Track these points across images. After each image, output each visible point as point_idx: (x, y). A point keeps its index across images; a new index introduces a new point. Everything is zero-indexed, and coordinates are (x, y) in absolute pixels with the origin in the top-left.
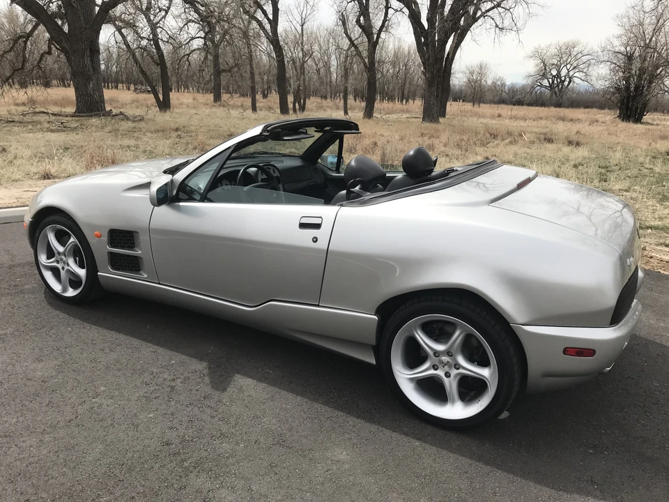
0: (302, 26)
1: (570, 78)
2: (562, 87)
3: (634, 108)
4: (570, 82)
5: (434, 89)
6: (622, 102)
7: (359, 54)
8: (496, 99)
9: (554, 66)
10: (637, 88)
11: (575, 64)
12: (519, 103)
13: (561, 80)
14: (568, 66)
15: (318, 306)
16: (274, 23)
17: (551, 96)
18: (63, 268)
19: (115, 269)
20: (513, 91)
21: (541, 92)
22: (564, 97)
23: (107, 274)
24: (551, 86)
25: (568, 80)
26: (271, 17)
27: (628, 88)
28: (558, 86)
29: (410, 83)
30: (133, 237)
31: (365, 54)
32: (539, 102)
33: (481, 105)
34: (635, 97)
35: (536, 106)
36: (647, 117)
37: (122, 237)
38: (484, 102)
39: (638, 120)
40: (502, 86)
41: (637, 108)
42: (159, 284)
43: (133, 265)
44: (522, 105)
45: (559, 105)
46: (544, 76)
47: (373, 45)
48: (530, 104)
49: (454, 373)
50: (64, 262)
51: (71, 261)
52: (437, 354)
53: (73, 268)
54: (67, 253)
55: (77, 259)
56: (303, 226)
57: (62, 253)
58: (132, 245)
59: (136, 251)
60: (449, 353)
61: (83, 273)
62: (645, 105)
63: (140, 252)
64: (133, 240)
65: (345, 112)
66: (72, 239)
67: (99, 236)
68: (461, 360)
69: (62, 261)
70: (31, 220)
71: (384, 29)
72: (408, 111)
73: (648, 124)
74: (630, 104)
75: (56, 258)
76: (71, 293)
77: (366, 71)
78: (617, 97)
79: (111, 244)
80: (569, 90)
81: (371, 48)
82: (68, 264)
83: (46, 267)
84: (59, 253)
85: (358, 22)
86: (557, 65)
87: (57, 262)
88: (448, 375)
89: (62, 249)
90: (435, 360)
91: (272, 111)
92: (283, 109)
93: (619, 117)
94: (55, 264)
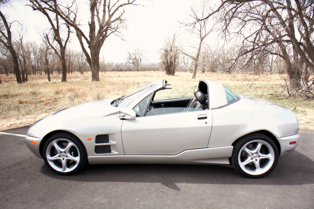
0: (21, 40)
1: (140, 59)
2: (138, 63)
3: (171, 70)
4: (141, 61)
5: (96, 66)
6: (166, 68)
7: (56, 52)
8: (111, 69)
9: (133, 54)
10: (171, 62)
11: (141, 54)
12: (121, 70)
13: (137, 60)
14: (139, 54)
15: (207, 148)
16: (9, 38)
17: (134, 67)
18: (63, 159)
19: (97, 153)
20: (117, 66)
21: (129, 65)
22: (139, 67)
23: (93, 156)
24: (133, 63)
25: (140, 60)
27: (167, 63)
28: (136, 62)
30: (108, 137)
31: (59, 52)
32: (129, 70)
33: (106, 72)
34: (170, 66)
35: (128, 71)
36: (176, 73)
37: (102, 138)
38: (107, 71)
39: (173, 75)
40: (112, 63)
41: (172, 70)
42: (125, 155)
43: (107, 149)
44: (123, 71)
45: (138, 70)
46: (130, 58)
47: (63, 48)
48: (125, 71)
49: (258, 159)
50: (65, 156)
51: (69, 155)
52: (252, 154)
53: (71, 157)
54: (66, 151)
55: (72, 153)
56: (199, 119)
57: (63, 152)
58: (107, 141)
59: (111, 142)
60: (257, 153)
61: (77, 159)
62: (175, 69)
63: (115, 142)
64: (108, 138)
65: (49, 80)
66: (71, 144)
67: (89, 139)
68: (260, 154)
69: (63, 156)
70: (42, 139)
71: (68, 41)
72: (77, 77)
73: (177, 76)
74: (169, 69)
75: (59, 155)
76: (68, 170)
77: (61, 60)
78: (164, 66)
79: (97, 142)
80: (141, 64)
81: (62, 49)
82: (67, 157)
83: (51, 161)
84: (61, 152)
85: (55, 38)
86: (134, 54)
87: (60, 156)
88: (256, 160)
89: (63, 150)
90: (252, 157)
91: (10, 82)
92: (19, 81)
93: (166, 74)
94: (59, 158)
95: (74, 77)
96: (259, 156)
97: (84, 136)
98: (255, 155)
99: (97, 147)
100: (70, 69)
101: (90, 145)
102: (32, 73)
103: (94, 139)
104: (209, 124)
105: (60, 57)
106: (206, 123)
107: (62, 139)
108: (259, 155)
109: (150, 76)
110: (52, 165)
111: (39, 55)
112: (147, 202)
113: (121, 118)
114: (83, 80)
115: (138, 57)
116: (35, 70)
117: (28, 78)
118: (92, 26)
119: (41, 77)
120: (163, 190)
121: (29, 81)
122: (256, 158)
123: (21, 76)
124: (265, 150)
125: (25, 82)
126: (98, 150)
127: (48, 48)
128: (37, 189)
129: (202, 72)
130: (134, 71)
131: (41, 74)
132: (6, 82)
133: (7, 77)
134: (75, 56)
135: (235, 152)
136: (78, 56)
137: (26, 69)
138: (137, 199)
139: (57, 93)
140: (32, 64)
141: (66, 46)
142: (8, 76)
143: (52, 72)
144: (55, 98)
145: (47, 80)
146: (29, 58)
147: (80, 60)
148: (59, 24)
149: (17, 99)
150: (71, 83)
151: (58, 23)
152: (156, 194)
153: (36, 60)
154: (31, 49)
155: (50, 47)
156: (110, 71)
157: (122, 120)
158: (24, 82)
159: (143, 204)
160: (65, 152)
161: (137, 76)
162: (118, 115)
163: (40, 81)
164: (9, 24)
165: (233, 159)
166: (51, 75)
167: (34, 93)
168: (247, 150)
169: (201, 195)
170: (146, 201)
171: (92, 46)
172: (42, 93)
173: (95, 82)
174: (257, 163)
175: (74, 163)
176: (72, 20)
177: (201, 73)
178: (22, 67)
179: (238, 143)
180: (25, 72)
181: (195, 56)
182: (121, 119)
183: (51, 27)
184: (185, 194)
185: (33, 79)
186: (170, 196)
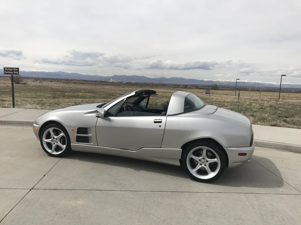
15: (161, 148)
18: (54, 144)
19: (78, 142)
23: (74, 144)
30: (87, 130)
37: (82, 130)
42: (98, 146)
43: (86, 140)
51: (59, 142)
54: (58, 139)
55: (62, 140)
56: (155, 122)
57: (55, 138)
58: (87, 133)
63: (91, 135)
66: (62, 134)
67: (73, 130)
68: (208, 159)
69: (54, 141)
70: (41, 126)
75: (52, 139)
76: (55, 153)
79: (78, 133)
88: (205, 165)
94: (51, 142)
97: (69, 127)
99: (77, 137)
101: (73, 135)
103: (76, 130)
104: (163, 127)
106: (160, 126)
107: (57, 128)
126: (79, 139)
162: (96, 114)
182: (97, 117)
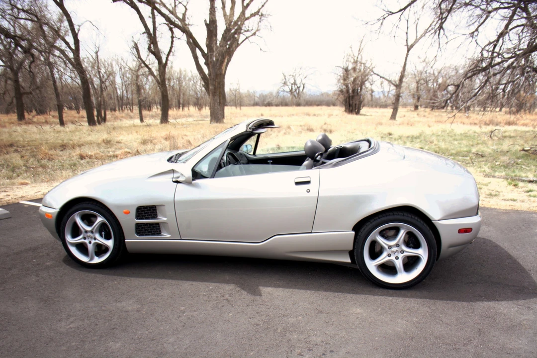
0: (97, 53)
1: (304, 85)
2: (299, 92)
3: (354, 104)
4: (304, 87)
5: (217, 97)
6: (345, 101)
7: (151, 73)
8: (252, 102)
9: (291, 76)
10: (353, 91)
11: (305, 75)
12: (269, 104)
13: (297, 86)
14: (301, 76)
15: (311, 233)
16: (76, 51)
17: (292, 98)
18: (90, 243)
19: (140, 235)
20: (263, 96)
21: (283, 96)
22: (301, 98)
23: (133, 240)
24: (291, 91)
25: (302, 86)
26: (73, 47)
27: (348, 91)
28: (296, 90)
29: (184, 94)
30: (156, 210)
31: (156, 73)
32: (284, 103)
33: (242, 108)
34: (353, 97)
35: (282, 106)
36: (363, 110)
37: (147, 211)
38: (243, 106)
39: (358, 113)
40: (254, 92)
41: (356, 104)
42: (181, 239)
43: (155, 230)
44: (272, 105)
45: (298, 105)
46: (285, 83)
47: (163, 66)
48: (277, 105)
49: (401, 256)
50: (91, 238)
51: (97, 236)
52: (390, 247)
53: (101, 240)
54: (94, 231)
55: (103, 233)
56: (297, 183)
57: (89, 231)
58: (155, 216)
59: (161, 219)
60: (397, 245)
61: (110, 243)
62: (361, 102)
63: (165, 219)
64: (156, 212)
65: (142, 120)
66: (100, 219)
67: (127, 213)
68: (404, 248)
69: (89, 237)
70: (59, 210)
71: (171, 54)
72: (190, 116)
73: (365, 115)
74: (351, 102)
75: (84, 235)
76: (97, 260)
77: (159, 87)
78: (342, 98)
79: (138, 217)
80: (304, 94)
81: (161, 68)
82: (95, 239)
83: (72, 244)
84: (86, 232)
85: (149, 48)
86: (293, 76)
87: (85, 238)
88: (397, 258)
89: (89, 229)
90: (389, 251)
91: (79, 124)
92: (91, 122)
93: (346, 111)
94: (83, 240)
95: (185, 116)
96: (402, 252)
97: (119, 207)
98: (394, 249)
99: (138, 225)
100: (181, 101)
101: (129, 222)
102: (117, 109)
103: (133, 213)
104: (314, 193)
105: (157, 81)
106: (308, 191)
107: (87, 211)
108: (401, 248)
109: (315, 115)
110: (74, 251)
111: (128, 78)
112: (195, 314)
113: (174, 180)
114: (197, 121)
115: (298, 82)
116: (122, 103)
117: (108, 117)
118: (211, 27)
119: (130, 116)
120: (230, 298)
121: (108, 121)
122: (396, 254)
123: (95, 113)
124: (412, 242)
125: (102, 124)
126: (141, 230)
127: (140, 67)
128: (45, 285)
129: (413, 109)
130: (291, 106)
131: (132, 111)
132: (73, 123)
133: (77, 115)
134: (190, 80)
135: (358, 241)
136: (194, 79)
137: (104, 102)
138: (182, 308)
139: (144, 142)
140: (117, 93)
141: (168, 62)
142: (78, 113)
143: (149, 108)
144: (137, 150)
145: (137, 121)
146: (113, 83)
147: (198, 87)
148: (157, 25)
149: (78, 151)
150: (174, 125)
151: (154, 23)
152: (214, 302)
153: (124, 87)
154: (116, 68)
155: (143, 65)
156: (249, 105)
157: (176, 184)
158: (99, 123)
159: (188, 315)
160: (92, 232)
161: (293, 115)
162: (171, 176)
163: (127, 122)
164: (76, 28)
165: (355, 253)
166: (145, 113)
167: (108, 142)
168: (380, 240)
169: (286, 309)
170: (195, 311)
171: (211, 62)
172: (121, 143)
173: (215, 125)
174: (399, 264)
175: (106, 249)
176: (181, 16)
177: (412, 111)
178: (97, 98)
179: (363, 227)
180: (102, 106)
181: (396, 78)
182: (174, 182)
183: (144, 30)
184: (262, 306)
185: (116, 118)
186: (237, 307)
